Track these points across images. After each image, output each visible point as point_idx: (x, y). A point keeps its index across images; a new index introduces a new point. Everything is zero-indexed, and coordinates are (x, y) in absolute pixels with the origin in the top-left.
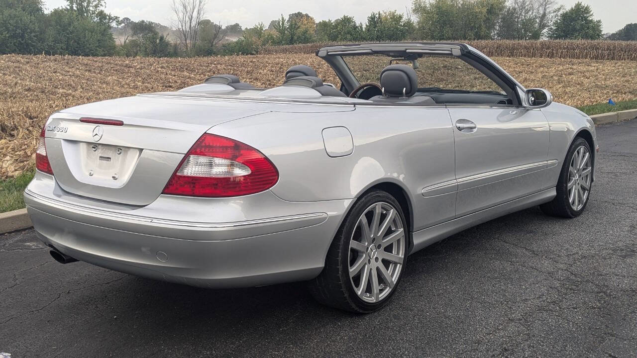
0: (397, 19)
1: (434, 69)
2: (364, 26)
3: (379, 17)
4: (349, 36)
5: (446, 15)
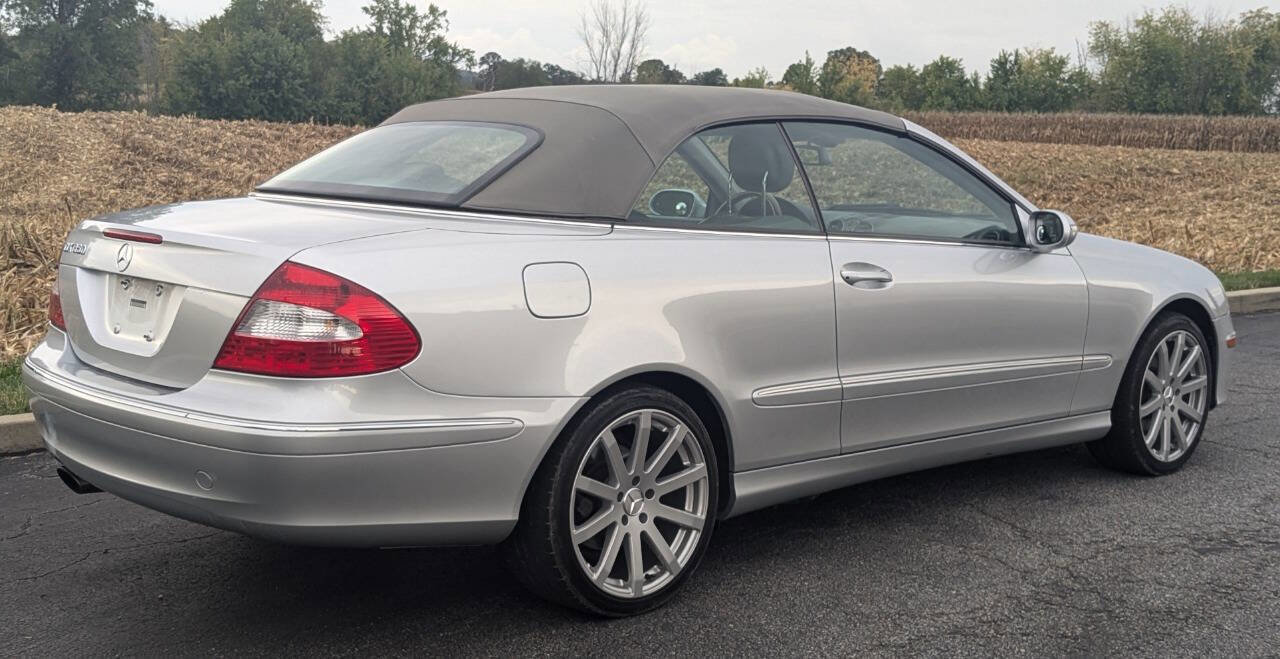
0: (1054, 65)
1: (1120, 172)
2: (983, 80)
3: (1016, 61)
4: (948, 100)
5: (1163, 61)
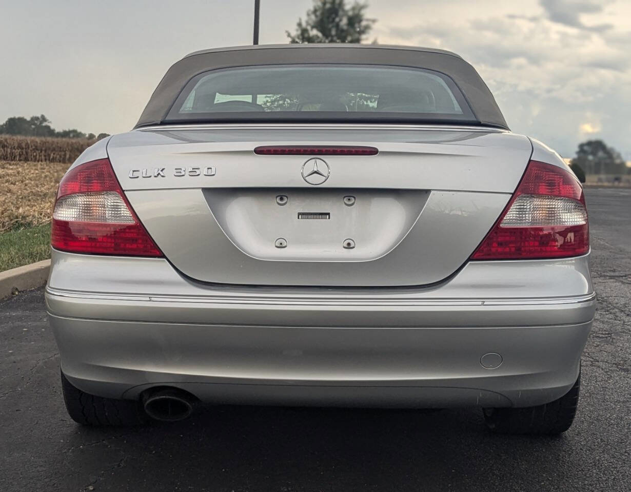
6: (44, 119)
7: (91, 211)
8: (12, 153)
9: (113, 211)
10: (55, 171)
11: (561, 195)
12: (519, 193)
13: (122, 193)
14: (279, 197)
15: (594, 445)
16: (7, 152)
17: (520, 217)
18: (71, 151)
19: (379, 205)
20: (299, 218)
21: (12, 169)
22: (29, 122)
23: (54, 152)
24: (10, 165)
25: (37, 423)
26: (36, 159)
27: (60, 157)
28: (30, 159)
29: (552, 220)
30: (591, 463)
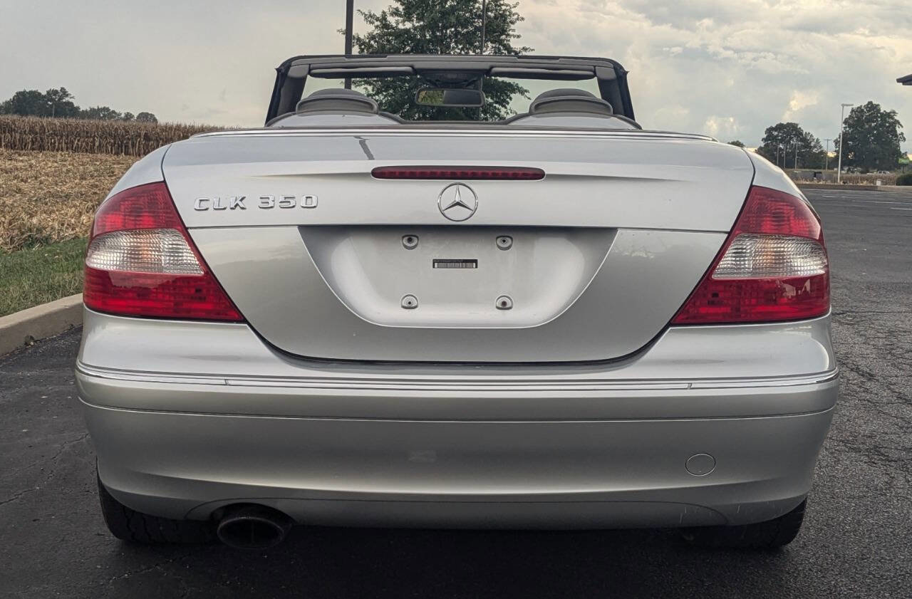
6: (64, 93)
7: (140, 256)
8: (21, 140)
9: (172, 256)
10: (81, 163)
11: (792, 233)
12: (737, 232)
13: (185, 231)
14: (407, 238)
15: (827, 564)
16: (15, 138)
17: (737, 265)
18: (101, 137)
19: (544, 249)
20: (434, 267)
21: (22, 161)
22: (44, 97)
23: (78, 138)
24: (20, 155)
25: (63, 540)
26: (54, 147)
27: (87, 144)
28: (46, 147)
29: (779, 268)
30: (825, 591)
